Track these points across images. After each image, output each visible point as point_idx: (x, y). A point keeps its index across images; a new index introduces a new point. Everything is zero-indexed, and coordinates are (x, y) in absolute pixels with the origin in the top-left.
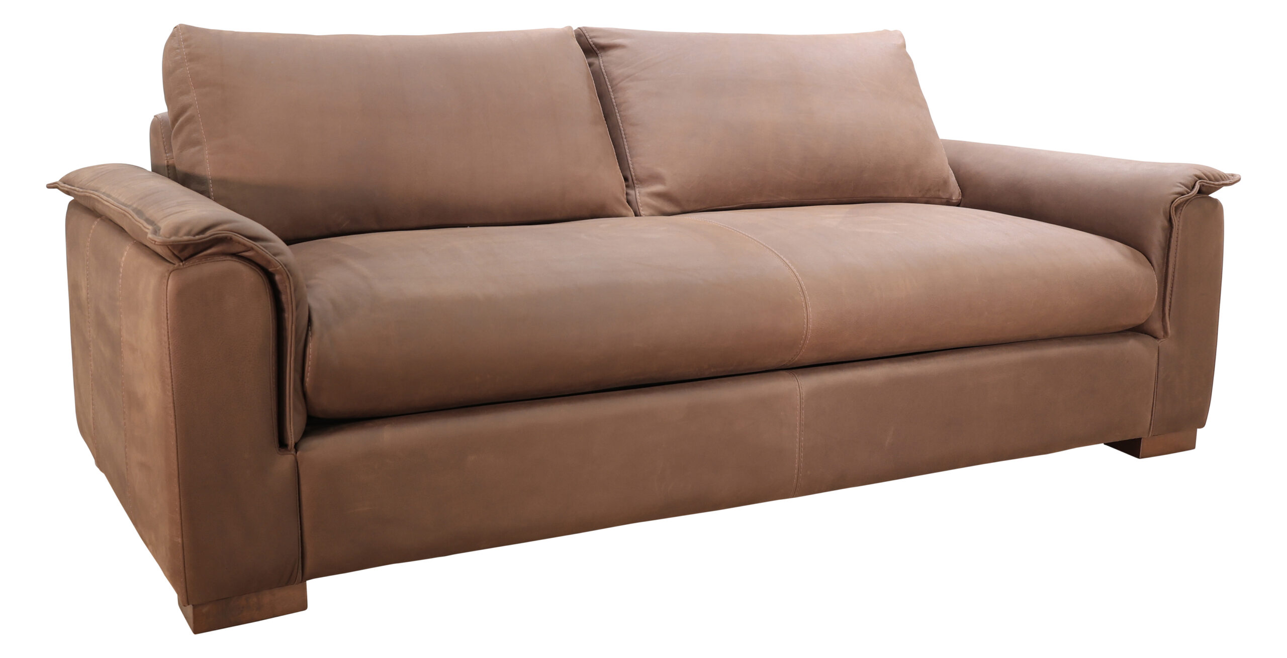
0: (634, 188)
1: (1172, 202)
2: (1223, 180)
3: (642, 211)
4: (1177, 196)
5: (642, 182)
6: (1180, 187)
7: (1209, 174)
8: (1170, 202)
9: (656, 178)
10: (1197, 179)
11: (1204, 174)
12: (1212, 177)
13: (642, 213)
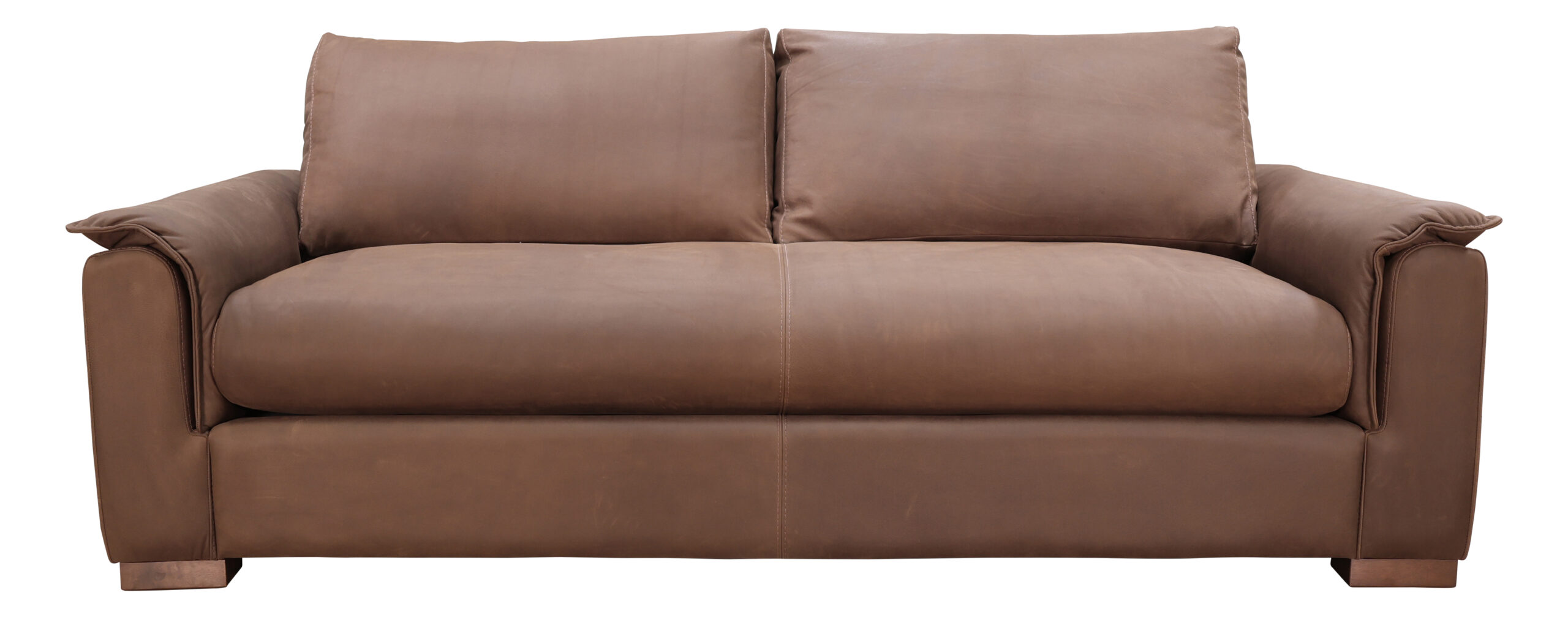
0: (781, 212)
1: (1377, 250)
2: (1474, 225)
3: (782, 238)
4: (1384, 242)
5: (792, 205)
6: (1390, 229)
7: (1449, 214)
8: (1374, 250)
9: (804, 201)
10: (1423, 220)
11: (1441, 215)
12: (1454, 220)
13: (781, 240)
